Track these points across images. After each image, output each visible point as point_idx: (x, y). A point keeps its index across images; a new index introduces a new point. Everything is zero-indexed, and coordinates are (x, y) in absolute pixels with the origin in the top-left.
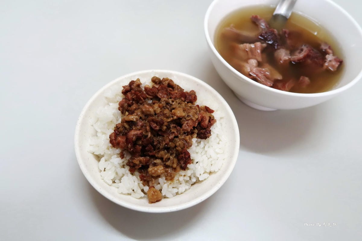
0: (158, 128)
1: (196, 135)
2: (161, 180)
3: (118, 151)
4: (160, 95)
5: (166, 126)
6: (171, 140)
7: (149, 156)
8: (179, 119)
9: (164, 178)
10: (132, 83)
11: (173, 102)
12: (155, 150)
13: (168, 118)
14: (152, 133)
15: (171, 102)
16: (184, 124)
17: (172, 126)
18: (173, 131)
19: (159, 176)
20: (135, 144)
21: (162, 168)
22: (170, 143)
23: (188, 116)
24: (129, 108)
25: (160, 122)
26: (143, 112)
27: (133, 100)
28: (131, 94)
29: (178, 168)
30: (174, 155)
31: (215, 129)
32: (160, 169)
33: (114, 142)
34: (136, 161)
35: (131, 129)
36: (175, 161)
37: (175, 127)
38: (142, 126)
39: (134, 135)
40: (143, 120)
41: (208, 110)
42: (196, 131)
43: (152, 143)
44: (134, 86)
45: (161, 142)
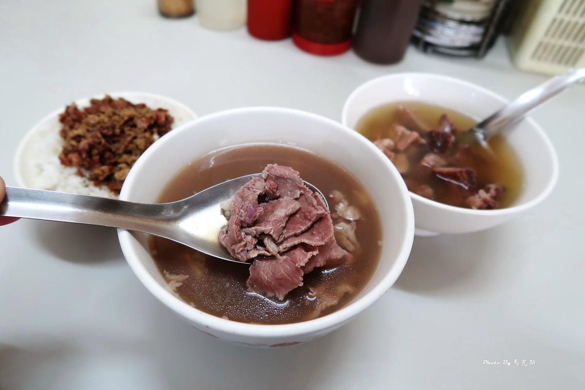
0: (110, 133)
1: (155, 133)
3: (74, 170)
4: (102, 109)
5: (118, 129)
6: (131, 142)
7: (111, 164)
8: (130, 118)
10: (68, 108)
12: (115, 156)
13: (118, 122)
14: (107, 141)
16: (138, 123)
17: (126, 129)
18: (128, 133)
20: (89, 151)
22: (131, 146)
24: (73, 128)
25: (110, 127)
26: (87, 125)
27: (74, 120)
28: (70, 117)
33: (66, 160)
34: (97, 171)
35: (80, 141)
37: (130, 130)
38: (92, 137)
39: (85, 144)
40: (91, 132)
41: (160, 110)
42: (155, 130)
43: (110, 150)
44: (71, 111)
45: (120, 147)
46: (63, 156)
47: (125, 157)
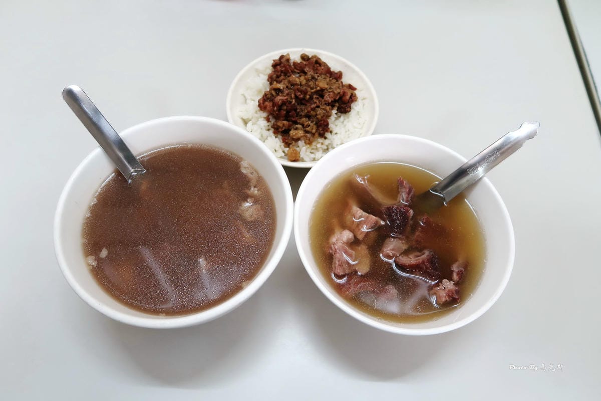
0: (302, 96)
1: (336, 108)
2: (301, 143)
3: (265, 115)
4: (306, 69)
5: (309, 95)
6: (313, 109)
7: (292, 121)
8: (322, 90)
9: (303, 142)
10: (282, 57)
11: (318, 77)
12: (297, 116)
13: (312, 89)
14: (295, 101)
15: (316, 77)
16: (326, 96)
17: (315, 96)
18: (315, 101)
19: (299, 139)
20: (280, 108)
21: (303, 132)
22: (312, 112)
23: (330, 88)
24: (278, 79)
25: (304, 91)
26: (289, 82)
27: (282, 72)
28: (281, 67)
29: (317, 135)
30: (314, 122)
31: (356, 107)
32: (301, 133)
33: (262, 106)
34: (280, 124)
35: (278, 95)
36: (315, 127)
37: (318, 98)
38: (288, 94)
39: (280, 99)
40: (289, 89)
41: (350, 87)
42: (337, 104)
43: (295, 110)
44: (283, 60)
45: (304, 110)
46: (262, 102)
47: (304, 119)
